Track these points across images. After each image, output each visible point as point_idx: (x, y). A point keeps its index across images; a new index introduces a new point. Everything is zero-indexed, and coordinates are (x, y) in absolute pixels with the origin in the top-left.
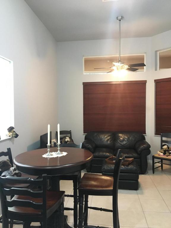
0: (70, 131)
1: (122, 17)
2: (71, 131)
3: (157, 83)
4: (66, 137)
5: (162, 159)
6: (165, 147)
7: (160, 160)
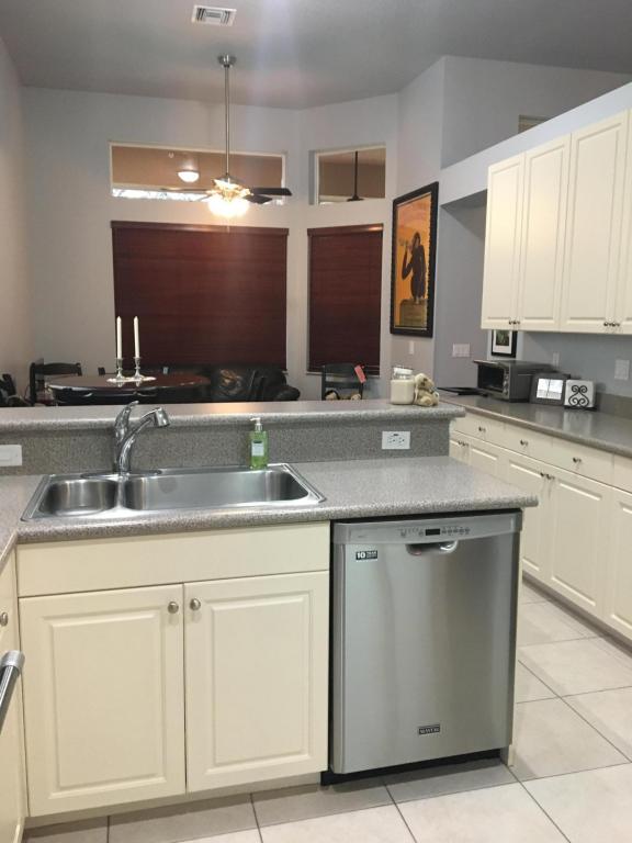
1: (233, 60)
3: (313, 237)
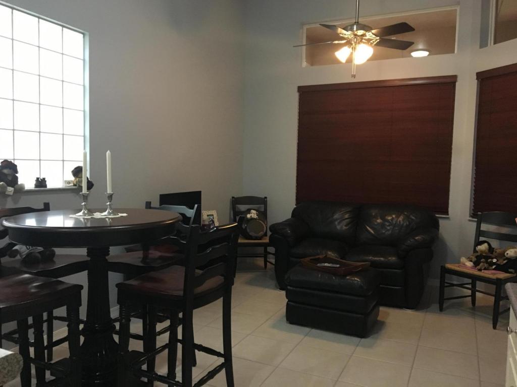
0: (266, 198)
2: (268, 199)
3: (482, 79)
4: (250, 209)
5: (474, 279)
6: (483, 247)
7: (470, 281)
